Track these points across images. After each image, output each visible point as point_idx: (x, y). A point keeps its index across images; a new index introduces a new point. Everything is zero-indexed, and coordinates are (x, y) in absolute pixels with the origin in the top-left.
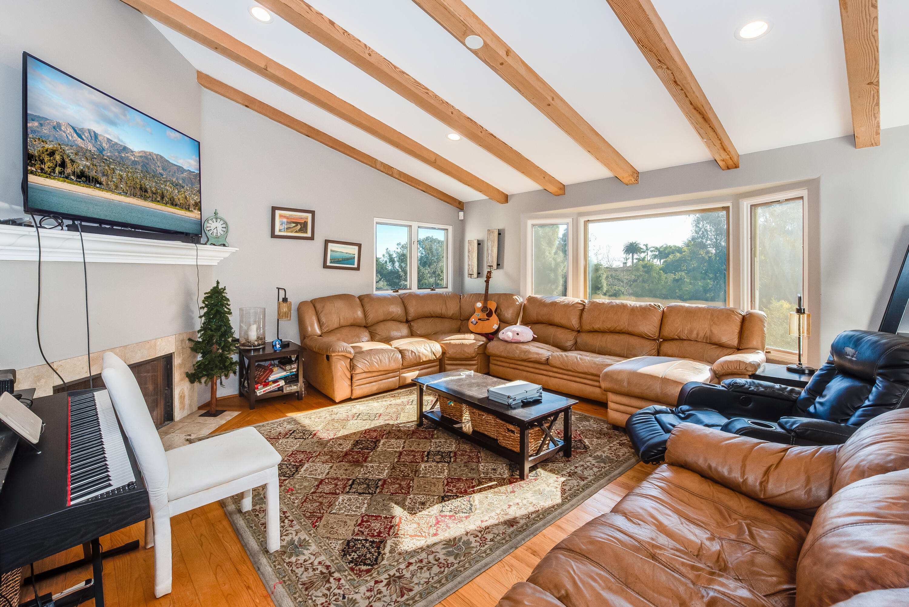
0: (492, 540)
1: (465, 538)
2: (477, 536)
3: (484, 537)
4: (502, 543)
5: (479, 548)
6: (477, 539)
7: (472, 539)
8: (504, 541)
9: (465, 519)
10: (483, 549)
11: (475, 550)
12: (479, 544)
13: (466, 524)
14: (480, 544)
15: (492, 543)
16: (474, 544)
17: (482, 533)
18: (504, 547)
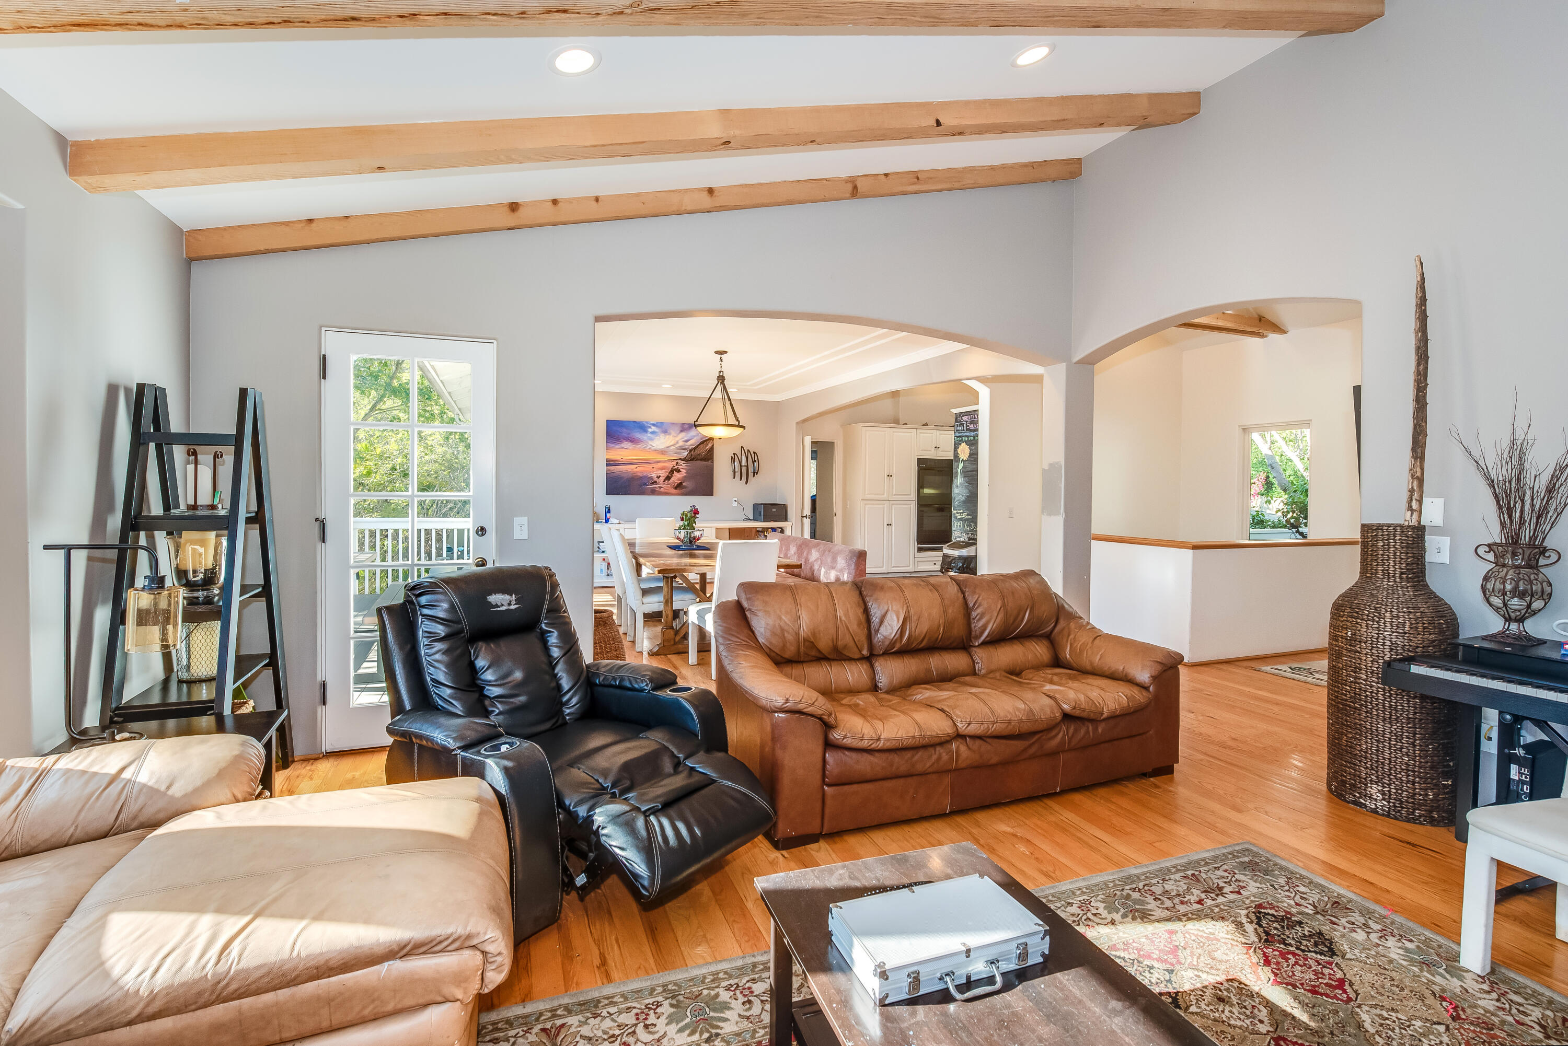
0: (1071, 904)
1: (1117, 917)
2: (1095, 915)
3: (1083, 910)
4: (1053, 896)
5: (1092, 900)
6: (1095, 911)
7: (1104, 913)
8: (1050, 898)
9: (1118, 946)
10: (1086, 897)
11: (1099, 898)
12: (1092, 904)
13: (1116, 937)
14: (1089, 904)
15: (1070, 901)
16: (1101, 905)
17: (1085, 917)
18: (1052, 891)
